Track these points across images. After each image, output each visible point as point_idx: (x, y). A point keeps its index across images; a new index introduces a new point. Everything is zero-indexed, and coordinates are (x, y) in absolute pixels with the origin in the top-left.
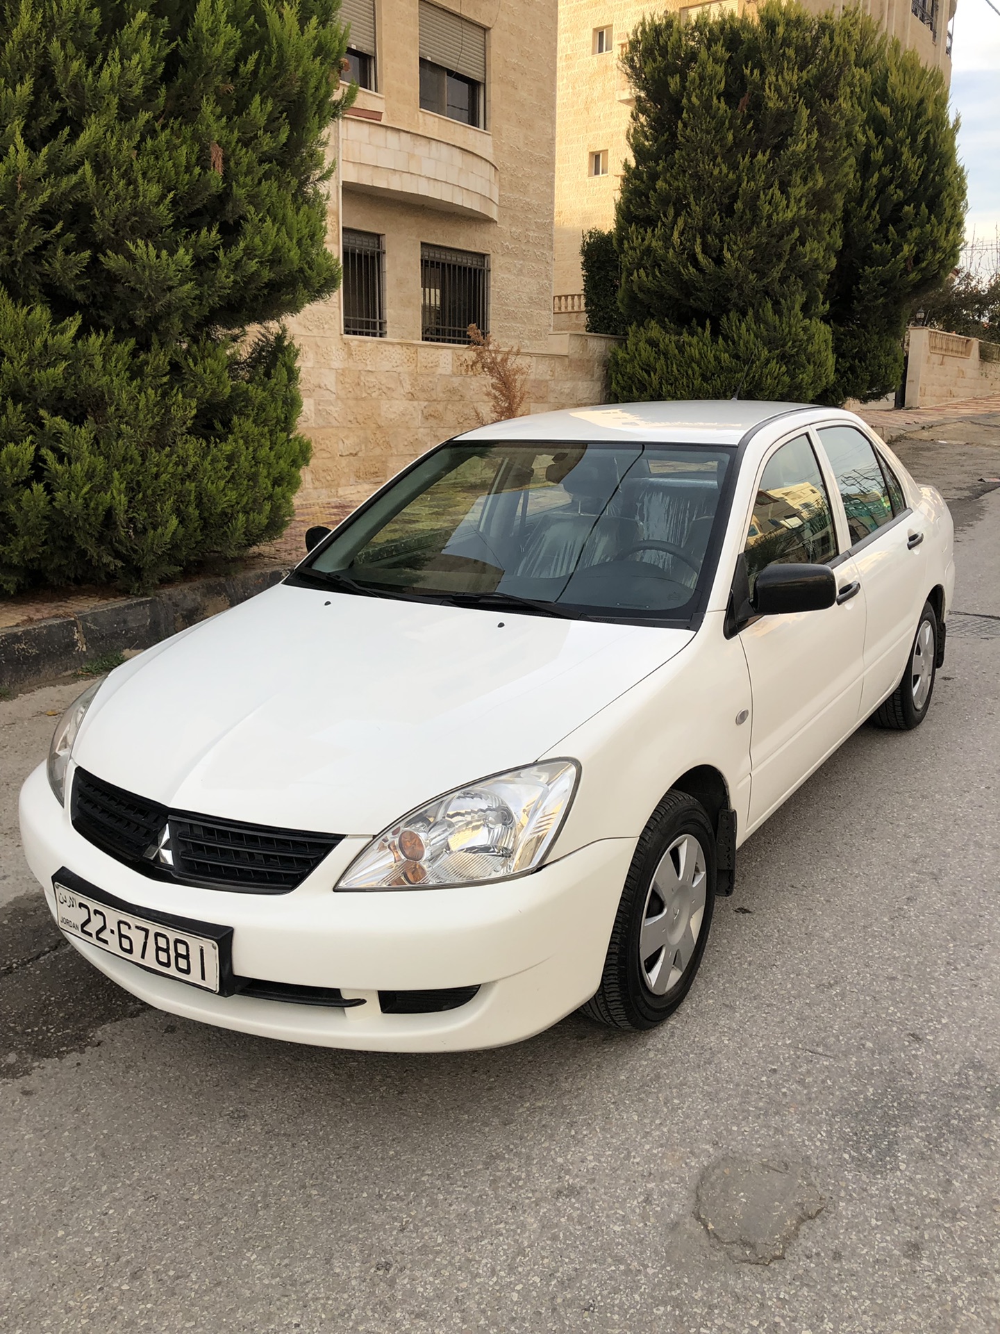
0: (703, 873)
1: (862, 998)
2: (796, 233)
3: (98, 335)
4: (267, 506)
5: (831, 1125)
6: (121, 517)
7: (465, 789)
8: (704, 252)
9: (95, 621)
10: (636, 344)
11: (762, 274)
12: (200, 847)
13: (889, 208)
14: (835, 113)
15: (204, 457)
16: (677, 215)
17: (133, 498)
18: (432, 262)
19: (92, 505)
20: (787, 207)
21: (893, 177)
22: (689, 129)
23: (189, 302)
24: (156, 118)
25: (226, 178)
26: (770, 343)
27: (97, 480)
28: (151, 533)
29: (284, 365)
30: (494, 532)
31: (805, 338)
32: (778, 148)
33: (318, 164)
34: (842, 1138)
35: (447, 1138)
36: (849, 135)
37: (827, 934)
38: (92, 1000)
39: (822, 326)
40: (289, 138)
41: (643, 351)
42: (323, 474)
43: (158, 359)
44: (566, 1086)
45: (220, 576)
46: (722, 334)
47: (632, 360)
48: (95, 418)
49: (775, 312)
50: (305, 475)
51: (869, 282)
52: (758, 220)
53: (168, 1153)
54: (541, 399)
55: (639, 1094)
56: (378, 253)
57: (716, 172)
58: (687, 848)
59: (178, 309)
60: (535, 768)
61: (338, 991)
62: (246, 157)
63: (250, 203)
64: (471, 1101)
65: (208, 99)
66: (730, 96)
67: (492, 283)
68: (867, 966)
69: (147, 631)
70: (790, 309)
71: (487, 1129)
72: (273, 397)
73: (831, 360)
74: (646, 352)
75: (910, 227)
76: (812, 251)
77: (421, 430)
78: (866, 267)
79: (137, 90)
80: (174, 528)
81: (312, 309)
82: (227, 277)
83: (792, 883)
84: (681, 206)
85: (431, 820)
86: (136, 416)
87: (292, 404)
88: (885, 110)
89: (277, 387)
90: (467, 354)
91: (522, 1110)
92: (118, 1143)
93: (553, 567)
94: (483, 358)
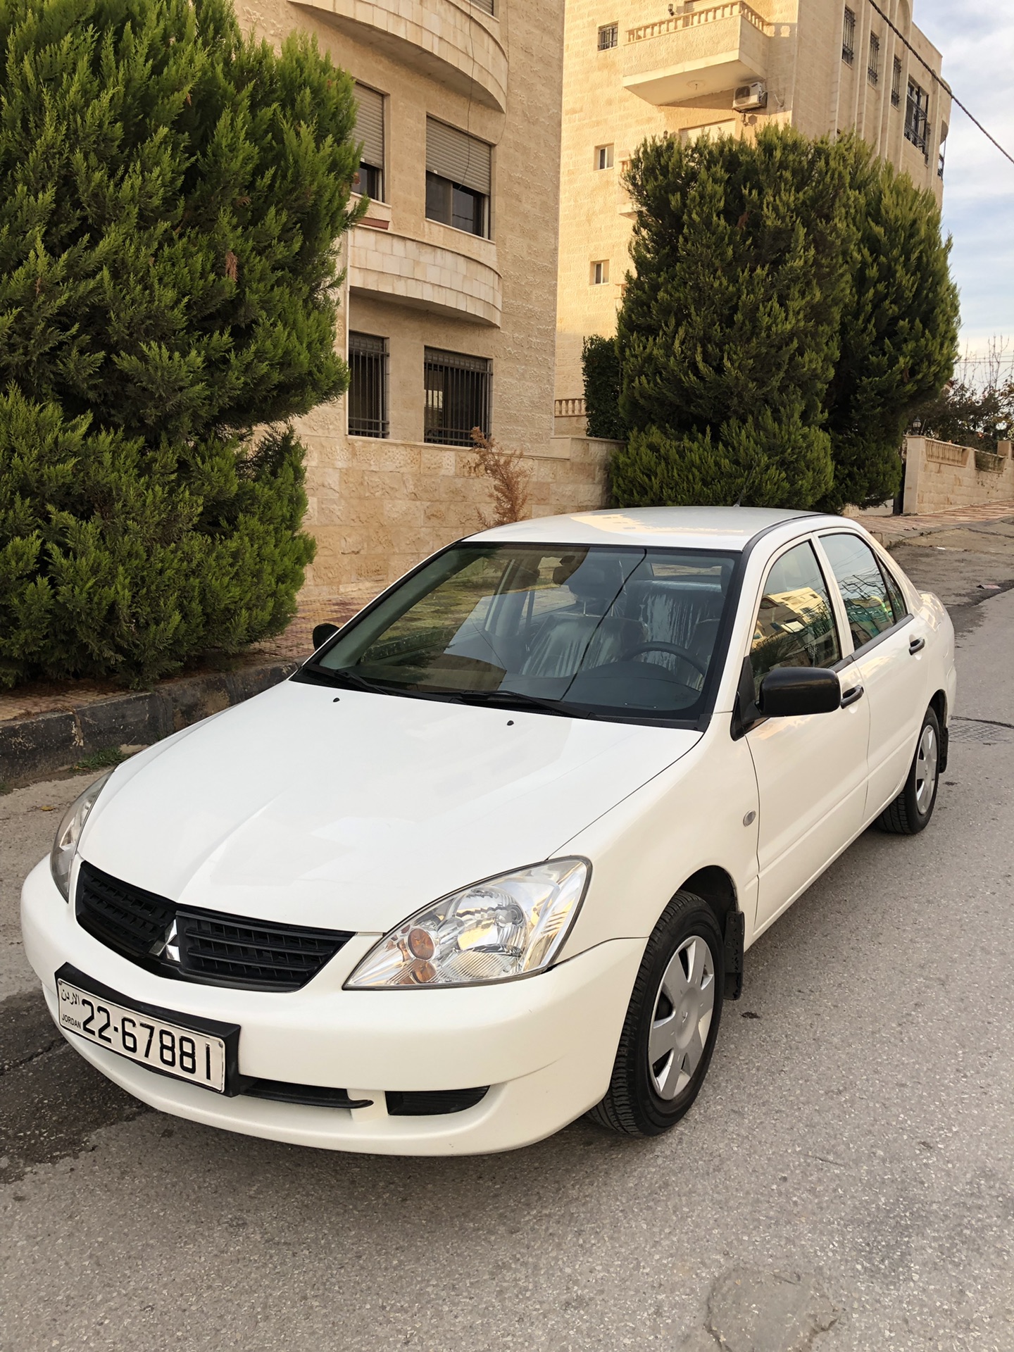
0: (711, 976)
1: (871, 1105)
2: (795, 344)
3: (108, 432)
4: (271, 604)
5: (843, 1234)
6: (124, 612)
7: (476, 887)
8: (705, 361)
9: (93, 715)
10: (637, 449)
11: (762, 383)
12: (208, 944)
13: (885, 322)
14: (831, 233)
15: (208, 554)
16: (678, 324)
17: (137, 593)
18: (436, 366)
19: (96, 599)
20: (786, 319)
21: (888, 292)
22: (690, 244)
23: (199, 402)
24: (174, 227)
25: (240, 283)
26: (770, 450)
27: (101, 575)
28: (153, 628)
29: (291, 464)
30: (499, 631)
31: (804, 445)
32: (776, 264)
33: (330, 272)
34: (854, 1248)
35: (452, 1247)
36: (845, 253)
37: (835, 1040)
38: (86, 1103)
39: (821, 434)
40: (302, 248)
41: (644, 456)
42: (323, 571)
43: (167, 457)
44: (574, 1193)
45: (219, 671)
46: (722, 441)
47: (633, 464)
48: (102, 513)
49: (775, 420)
50: (308, 571)
51: (866, 391)
52: (757, 331)
53: (164, 1262)
54: (542, 501)
55: (647, 1201)
56: (382, 356)
57: (716, 284)
58: (696, 949)
59: (188, 409)
60: (545, 867)
61: (344, 1092)
62: (260, 264)
63: (262, 308)
64: (477, 1208)
65: (225, 210)
66: (730, 214)
67: (494, 387)
68: (876, 1072)
69: (145, 727)
70: (790, 417)
71: (493, 1238)
72: (279, 496)
73: (830, 468)
74: (647, 456)
75: (905, 341)
76: (811, 361)
77: (423, 529)
78: (863, 378)
79: (156, 201)
80: (176, 623)
81: (320, 411)
82: (238, 379)
83: (800, 988)
84: (682, 317)
85: (441, 918)
86: (144, 512)
87: (298, 502)
88: (879, 230)
89: (283, 486)
90: (471, 456)
91: (528, 1217)
92: (113, 1252)
93: (558, 667)
94: (486, 460)
